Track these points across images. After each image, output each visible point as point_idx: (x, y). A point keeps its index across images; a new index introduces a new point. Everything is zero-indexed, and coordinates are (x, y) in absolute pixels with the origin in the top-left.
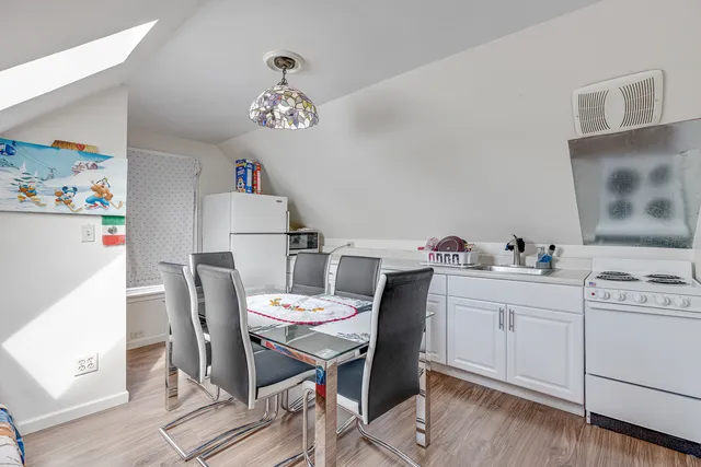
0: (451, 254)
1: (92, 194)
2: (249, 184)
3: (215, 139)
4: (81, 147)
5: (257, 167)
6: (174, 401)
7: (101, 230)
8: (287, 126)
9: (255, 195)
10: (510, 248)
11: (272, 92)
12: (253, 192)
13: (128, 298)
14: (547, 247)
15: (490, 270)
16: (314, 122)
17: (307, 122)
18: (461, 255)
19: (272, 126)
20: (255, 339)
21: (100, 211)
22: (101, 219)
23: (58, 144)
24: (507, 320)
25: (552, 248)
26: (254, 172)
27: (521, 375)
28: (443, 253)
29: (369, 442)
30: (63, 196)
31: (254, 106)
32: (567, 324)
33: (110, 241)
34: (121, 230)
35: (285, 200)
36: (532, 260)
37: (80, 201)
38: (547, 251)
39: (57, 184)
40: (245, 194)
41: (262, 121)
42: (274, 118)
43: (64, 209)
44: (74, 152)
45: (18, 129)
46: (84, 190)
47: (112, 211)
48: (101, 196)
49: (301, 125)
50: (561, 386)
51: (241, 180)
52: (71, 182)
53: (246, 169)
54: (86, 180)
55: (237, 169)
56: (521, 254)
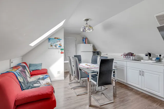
0: (129, 57)
1: (59, 45)
2: (85, 42)
3: (78, 34)
4: (58, 38)
5: (86, 38)
6: (70, 81)
7: (60, 51)
8: (88, 31)
9: (86, 44)
10: (147, 55)
11: (84, 26)
12: (85, 43)
13: (64, 63)
14: (159, 55)
15: (141, 61)
16: (93, 30)
17: (92, 30)
18: (131, 57)
19: (85, 32)
20: (80, 70)
21: (60, 48)
22: (60, 49)
23: (55, 38)
24: (142, 73)
25: (160, 56)
26: (86, 39)
27: (146, 88)
28: (127, 56)
29: (103, 94)
30: (56, 46)
31: (81, 29)
32: (159, 76)
33: (62, 53)
34: (63, 51)
35: (92, 45)
36: (154, 59)
37: (58, 46)
38: (159, 56)
39: (55, 44)
40: (84, 44)
41: (83, 31)
42: (86, 30)
43: (56, 48)
44: (57, 39)
45: (50, 36)
46: (58, 45)
47: (62, 48)
48: (60, 46)
49: (91, 31)
50: (157, 92)
51: (83, 41)
52: (57, 44)
53: (84, 39)
54: (58, 43)
55: (83, 39)
56: (151, 57)
